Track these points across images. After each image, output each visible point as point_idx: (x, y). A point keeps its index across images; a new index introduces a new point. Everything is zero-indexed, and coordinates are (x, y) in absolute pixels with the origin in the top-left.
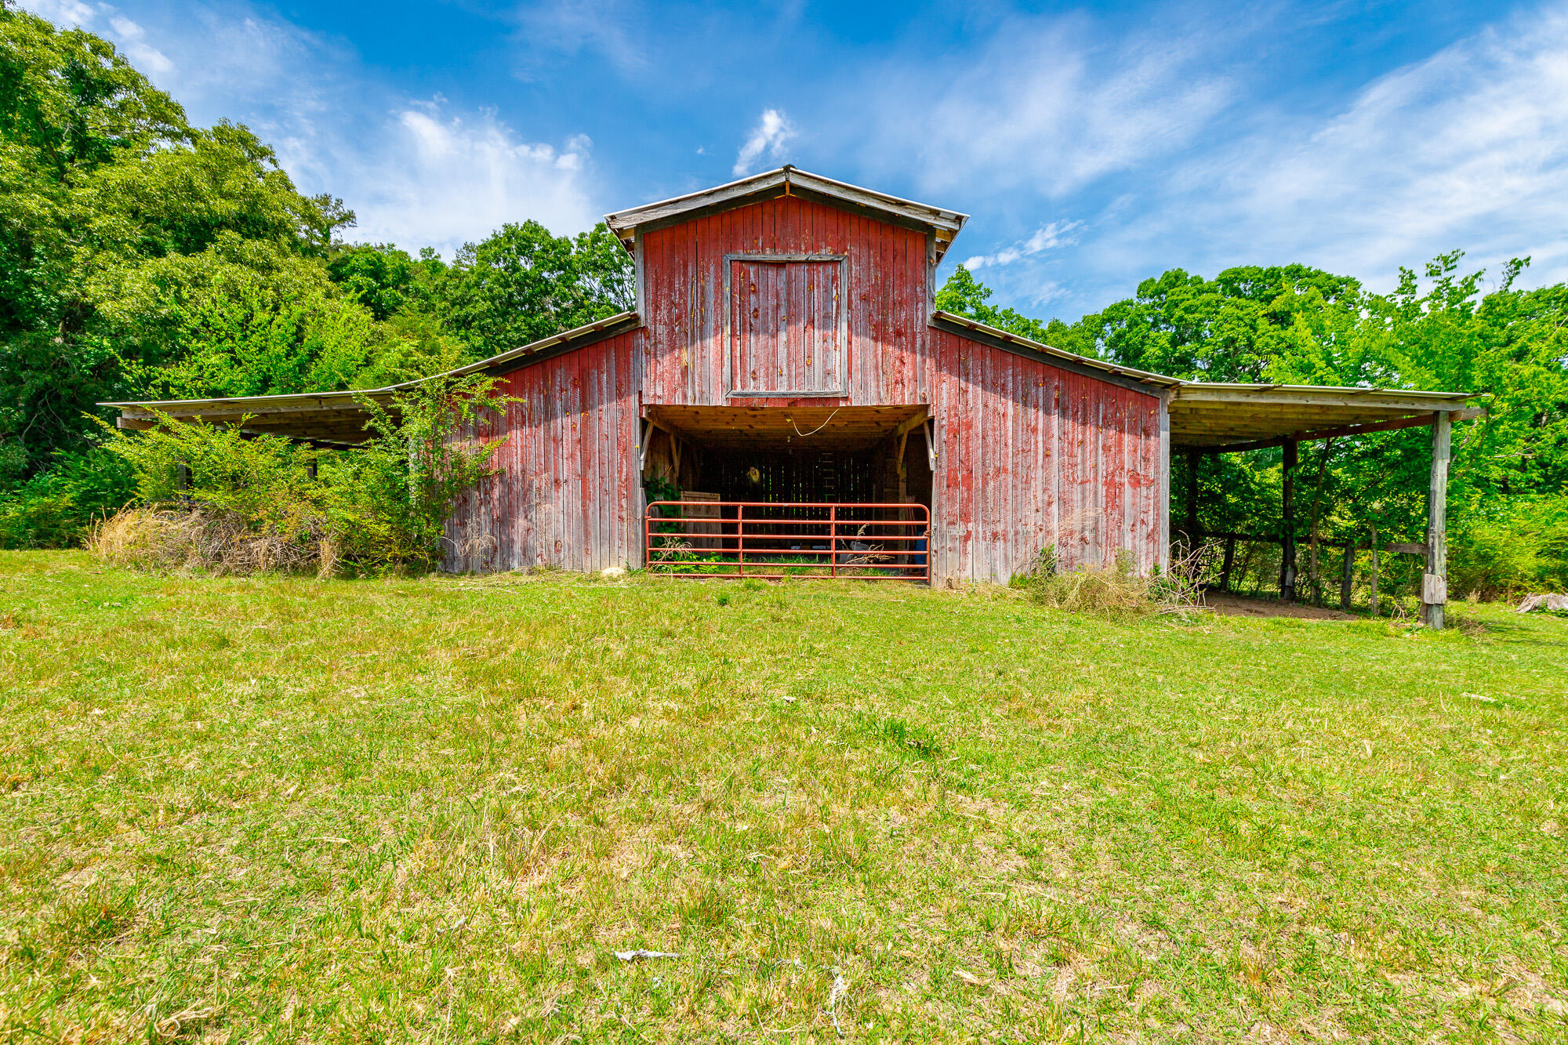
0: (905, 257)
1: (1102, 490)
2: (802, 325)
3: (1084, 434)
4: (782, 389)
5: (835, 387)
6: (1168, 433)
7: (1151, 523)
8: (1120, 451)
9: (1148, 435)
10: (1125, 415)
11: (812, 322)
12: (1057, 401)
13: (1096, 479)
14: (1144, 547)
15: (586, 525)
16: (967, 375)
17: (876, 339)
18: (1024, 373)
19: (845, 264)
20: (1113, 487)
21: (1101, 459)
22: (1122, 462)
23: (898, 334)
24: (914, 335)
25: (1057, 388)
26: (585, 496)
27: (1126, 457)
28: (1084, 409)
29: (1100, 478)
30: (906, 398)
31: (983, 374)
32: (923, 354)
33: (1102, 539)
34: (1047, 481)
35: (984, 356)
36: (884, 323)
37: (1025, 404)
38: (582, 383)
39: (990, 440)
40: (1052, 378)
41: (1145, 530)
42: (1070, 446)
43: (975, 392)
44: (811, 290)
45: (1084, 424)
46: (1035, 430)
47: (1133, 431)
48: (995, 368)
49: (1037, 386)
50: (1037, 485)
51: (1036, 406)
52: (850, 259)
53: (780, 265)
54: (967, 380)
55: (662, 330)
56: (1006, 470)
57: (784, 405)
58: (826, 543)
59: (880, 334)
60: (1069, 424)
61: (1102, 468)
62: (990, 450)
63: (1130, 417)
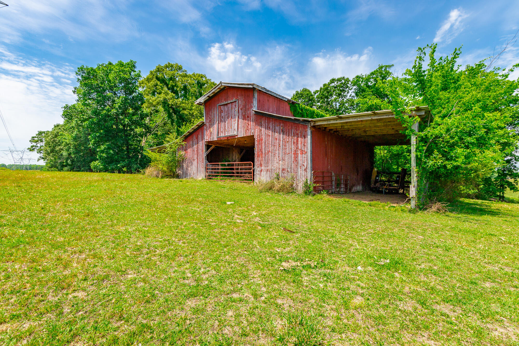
0: (249, 96)
1: (293, 156)
2: (230, 119)
3: (288, 139)
4: (226, 135)
5: (235, 133)
6: (310, 136)
7: (306, 166)
8: (298, 143)
9: (305, 138)
10: (298, 132)
11: (232, 117)
12: (282, 130)
13: (291, 153)
14: (303, 173)
15: (198, 169)
16: (262, 126)
17: (243, 119)
18: (275, 123)
19: (237, 101)
20: (296, 154)
21: (293, 146)
22: (298, 147)
23: (248, 117)
24: (251, 116)
25: (282, 126)
26: (198, 163)
27: (299, 145)
28: (289, 131)
29: (292, 152)
30: (249, 134)
31: (265, 125)
32: (253, 122)
33: (292, 171)
34: (279, 154)
35: (265, 119)
36: (245, 114)
37: (275, 132)
38: (197, 138)
39: (266, 143)
40: (281, 123)
41: (304, 168)
42: (285, 142)
43: (263, 129)
44: (232, 109)
45: (289, 136)
46: (277, 139)
47: (301, 137)
48: (268, 123)
49: (277, 126)
50: (277, 155)
51: (277, 132)
52: (238, 100)
53: (226, 105)
54: (262, 127)
55: (208, 124)
56: (270, 151)
57: (226, 139)
58: (233, 173)
59: (244, 118)
60: (285, 136)
61: (293, 149)
62: (266, 146)
63: (300, 132)
